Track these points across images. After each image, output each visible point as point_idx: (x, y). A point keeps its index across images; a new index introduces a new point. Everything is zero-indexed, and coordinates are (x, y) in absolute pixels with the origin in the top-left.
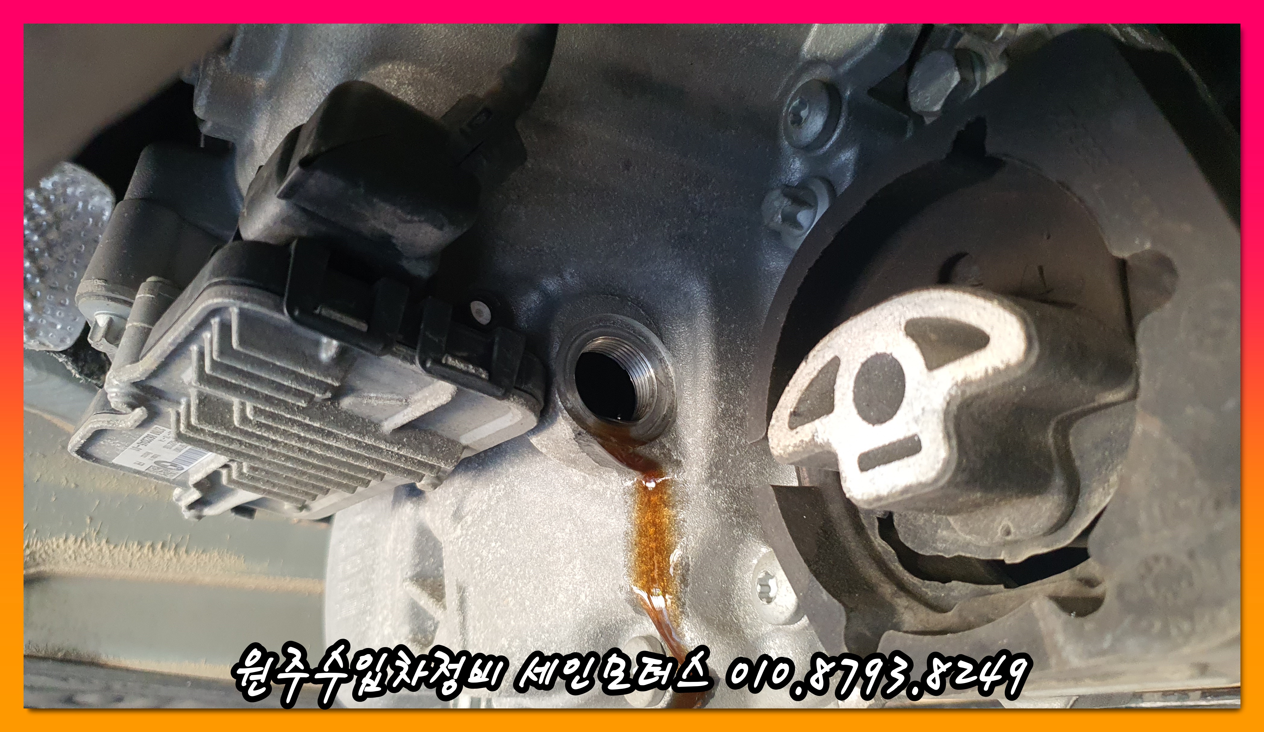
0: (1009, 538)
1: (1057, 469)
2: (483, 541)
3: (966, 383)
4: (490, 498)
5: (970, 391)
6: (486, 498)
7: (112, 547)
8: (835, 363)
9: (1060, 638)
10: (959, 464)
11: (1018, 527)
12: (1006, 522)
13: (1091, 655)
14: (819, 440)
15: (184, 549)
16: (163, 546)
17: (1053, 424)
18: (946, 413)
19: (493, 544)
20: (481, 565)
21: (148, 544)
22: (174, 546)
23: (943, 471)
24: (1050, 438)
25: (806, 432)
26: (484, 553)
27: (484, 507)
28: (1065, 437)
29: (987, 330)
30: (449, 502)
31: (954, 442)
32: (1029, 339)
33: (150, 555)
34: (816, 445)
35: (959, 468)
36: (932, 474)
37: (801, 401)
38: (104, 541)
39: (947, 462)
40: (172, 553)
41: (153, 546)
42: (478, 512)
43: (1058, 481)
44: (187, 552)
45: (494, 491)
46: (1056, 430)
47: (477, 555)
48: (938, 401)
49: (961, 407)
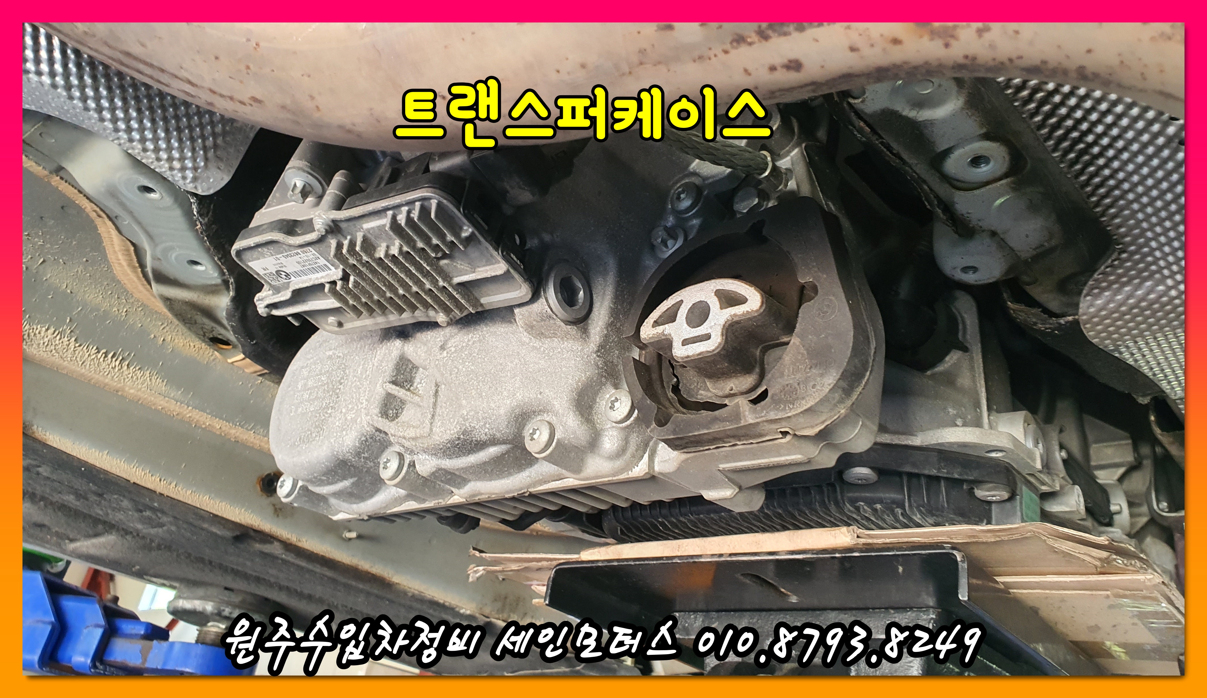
0: (731, 392)
1: (758, 365)
2: (461, 361)
3: (735, 315)
4: (469, 341)
5: (736, 319)
6: (466, 340)
7: (77, 345)
8: (681, 302)
9: (747, 413)
10: (724, 346)
11: (736, 387)
12: (732, 385)
13: (757, 418)
14: (665, 333)
15: (127, 363)
16: (113, 357)
17: (760, 347)
18: (724, 326)
19: (467, 364)
20: (457, 373)
21: (104, 351)
22: (121, 358)
23: (717, 347)
24: (758, 353)
25: (660, 329)
26: (460, 367)
27: (464, 344)
28: (764, 355)
29: (748, 297)
30: (439, 339)
31: (724, 338)
32: (762, 303)
33: (102, 359)
34: (664, 335)
35: (723, 348)
36: (713, 348)
37: (660, 317)
38: (73, 339)
39: (720, 344)
40: (118, 362)
41: (106, 354)
42: (460, 347)
43: (757, 370)
44: (128, 365)
45: (472, 337)
46: (761, 351)
47: (455, 367)
48: (722, 322)
49: (730, 325)
